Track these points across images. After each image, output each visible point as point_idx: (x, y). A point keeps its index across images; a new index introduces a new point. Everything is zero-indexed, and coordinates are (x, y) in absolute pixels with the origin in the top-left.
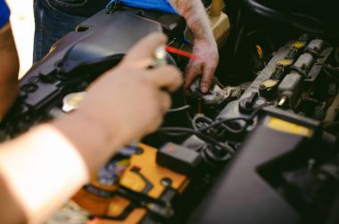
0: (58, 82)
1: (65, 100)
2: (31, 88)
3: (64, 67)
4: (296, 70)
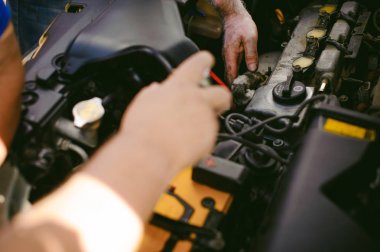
0: (61, 87)
1: (75, 111)
2: (30, 98)
3: (67, 67)
4: (333, 44)
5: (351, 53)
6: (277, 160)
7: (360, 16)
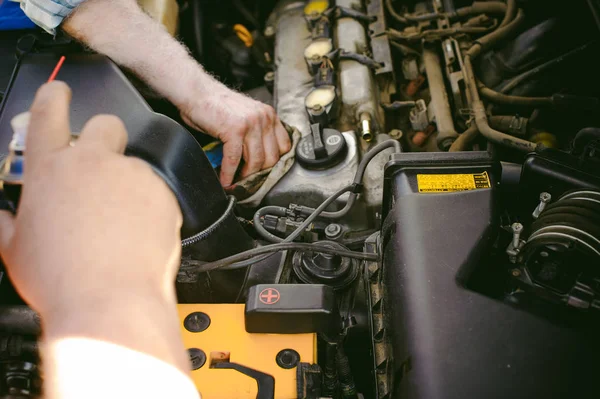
4: (352, 59)
5: (383, 65)
6: (351, 257)
7: (369, 7)
